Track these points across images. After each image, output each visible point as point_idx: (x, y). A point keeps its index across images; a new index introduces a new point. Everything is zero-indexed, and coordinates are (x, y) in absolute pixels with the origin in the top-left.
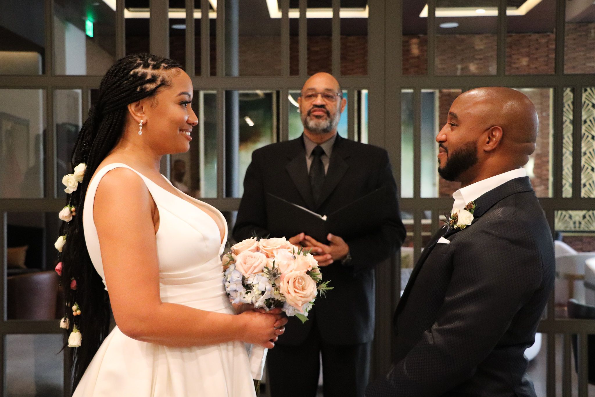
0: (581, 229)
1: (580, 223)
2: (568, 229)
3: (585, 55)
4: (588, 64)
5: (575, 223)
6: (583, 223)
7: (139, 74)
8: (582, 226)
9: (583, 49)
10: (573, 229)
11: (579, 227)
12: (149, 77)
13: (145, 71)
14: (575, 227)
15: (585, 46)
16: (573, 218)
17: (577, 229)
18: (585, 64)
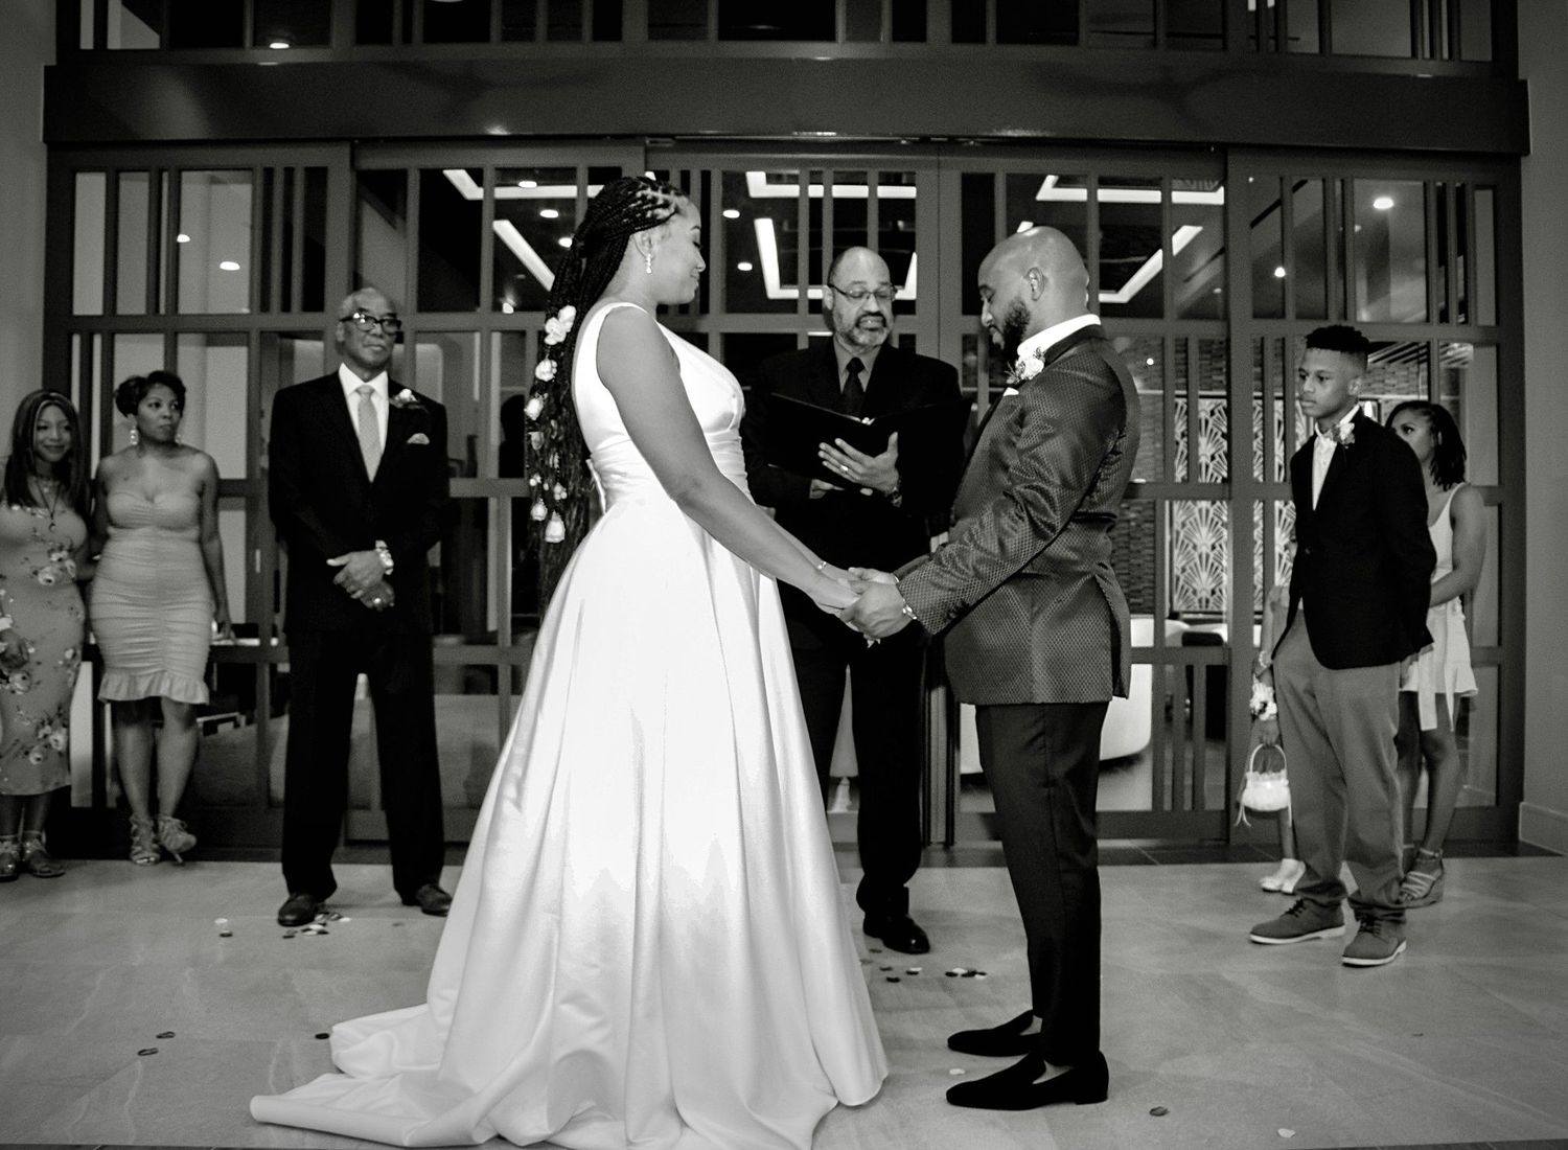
0: (1209, 609)
1: (1207, 601)
2: (1192, 609)
3: (1211, 364)
4: (1214, 378)
5: (1200, 601)
6: (1212, 600)
7: (649, 197)
8: (1211, 605)
9: (1208, 356)
10: (1198, 609)
11: (1207, 607)
12: (660, 202)
13: (655, 194)
14: (1201, 607)
15: (1210, 352)
16: (1198, 593)
17: (1204, 609)
18: (1210, 377)
